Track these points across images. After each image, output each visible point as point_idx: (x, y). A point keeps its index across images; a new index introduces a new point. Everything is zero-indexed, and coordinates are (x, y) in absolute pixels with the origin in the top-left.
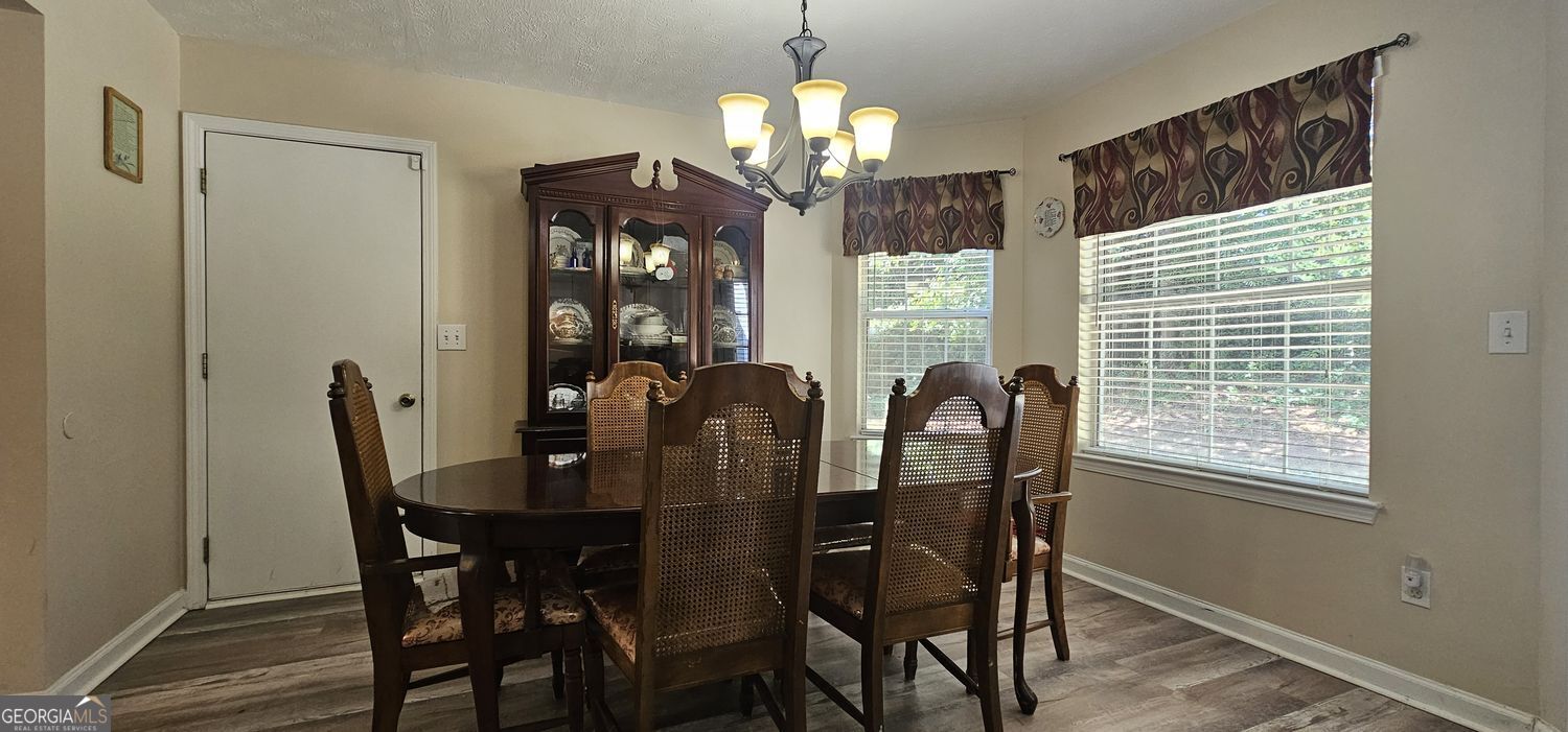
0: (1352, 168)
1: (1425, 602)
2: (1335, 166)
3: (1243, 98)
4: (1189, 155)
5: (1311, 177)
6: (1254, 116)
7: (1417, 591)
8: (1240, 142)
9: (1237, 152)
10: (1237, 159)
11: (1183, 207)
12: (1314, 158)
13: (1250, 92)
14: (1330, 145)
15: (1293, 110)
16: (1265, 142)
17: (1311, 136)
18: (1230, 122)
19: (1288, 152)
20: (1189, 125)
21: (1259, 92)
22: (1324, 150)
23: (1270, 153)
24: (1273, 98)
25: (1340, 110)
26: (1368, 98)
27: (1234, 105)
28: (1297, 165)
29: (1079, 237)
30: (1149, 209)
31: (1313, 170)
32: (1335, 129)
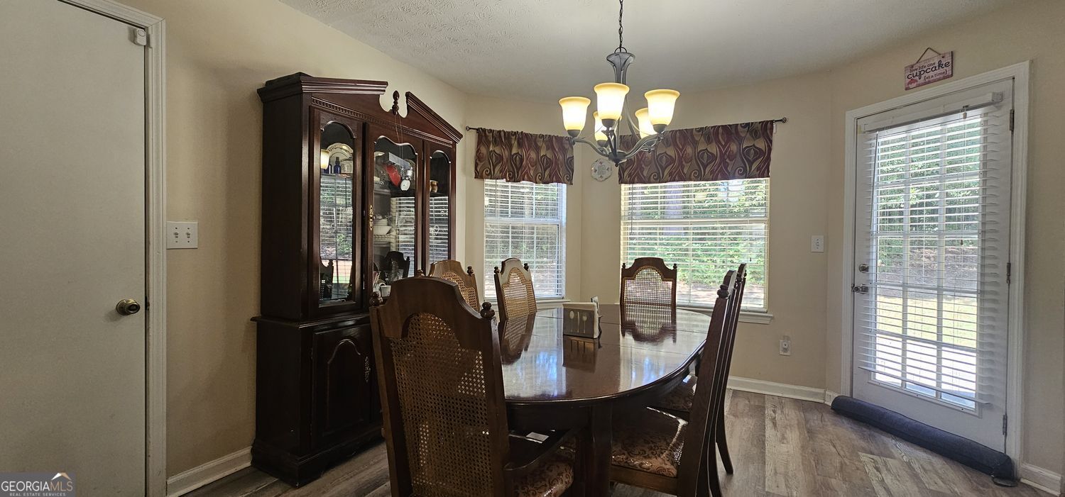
0: (763, 172)
1: (788, 353)
2: (758, 168)
3: (716, 128)
4: (689, 150)
5: (750, 171)
6: (720, 138)
7: (785, 350)
8: (713, 149)
9: (712, 154)
10: (712, 157)
11: (688, 176)
12: (751, 164)
13: (719, 126)
14: (757, 159)
15: (740, 140)
16: (726, 151)
17: (748, 153)
18: (709, 138)
19: (738, 158)
20: (689, 135)
21: (723, 127)
22: (754, 161)
23: (728, 157)
24: (730, 132)
25: (761, 144)
26: (771, 142)
27: (712, 131)
28: (742, 165)
29: (622, 183)
30: (665, 174)
31: (750, 169)
32: (759, 153)
